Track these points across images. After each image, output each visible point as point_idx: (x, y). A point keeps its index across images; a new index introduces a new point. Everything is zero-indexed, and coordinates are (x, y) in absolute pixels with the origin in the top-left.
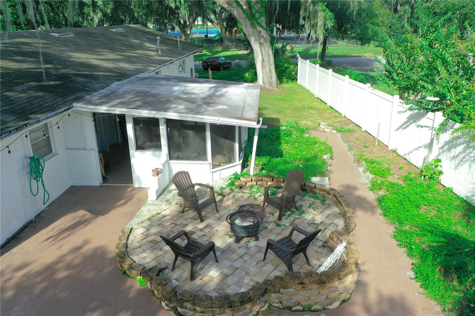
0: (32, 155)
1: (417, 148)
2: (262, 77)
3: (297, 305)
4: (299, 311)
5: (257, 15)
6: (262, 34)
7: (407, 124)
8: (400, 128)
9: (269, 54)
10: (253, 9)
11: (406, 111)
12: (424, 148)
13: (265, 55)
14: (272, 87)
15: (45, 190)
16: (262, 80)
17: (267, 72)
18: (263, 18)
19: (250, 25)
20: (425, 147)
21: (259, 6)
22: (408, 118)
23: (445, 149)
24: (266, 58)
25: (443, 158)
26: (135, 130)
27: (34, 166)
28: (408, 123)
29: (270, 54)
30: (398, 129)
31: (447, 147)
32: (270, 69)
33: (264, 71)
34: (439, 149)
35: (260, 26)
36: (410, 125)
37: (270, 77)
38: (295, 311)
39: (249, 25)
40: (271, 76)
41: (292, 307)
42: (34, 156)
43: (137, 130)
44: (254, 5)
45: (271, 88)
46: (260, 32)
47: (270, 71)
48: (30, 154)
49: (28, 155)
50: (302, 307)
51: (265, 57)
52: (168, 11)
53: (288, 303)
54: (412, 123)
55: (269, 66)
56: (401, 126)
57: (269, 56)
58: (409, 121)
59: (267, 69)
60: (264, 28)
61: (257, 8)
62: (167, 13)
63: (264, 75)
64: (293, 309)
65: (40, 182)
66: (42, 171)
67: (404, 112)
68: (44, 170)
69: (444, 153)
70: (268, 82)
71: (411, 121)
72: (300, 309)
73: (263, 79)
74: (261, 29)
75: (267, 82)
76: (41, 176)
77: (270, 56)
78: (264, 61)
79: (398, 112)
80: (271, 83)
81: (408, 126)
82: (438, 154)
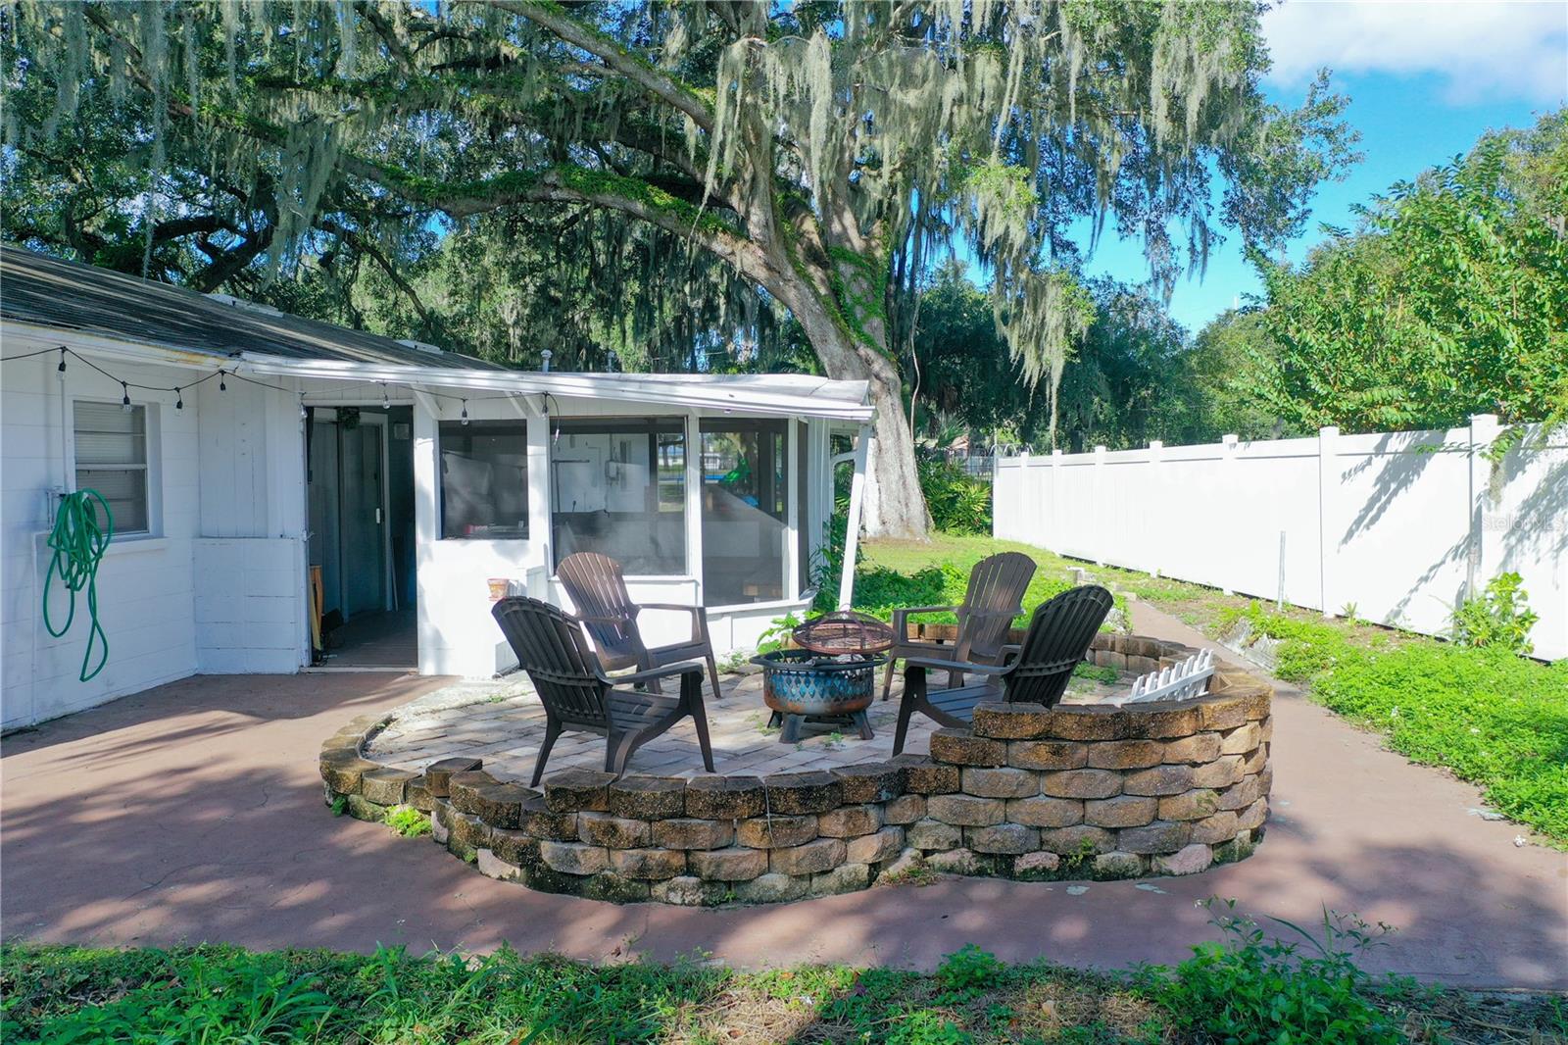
0: (73, 491)
1: (1425, 574)
2: (877, 502)
3: (1035, 851)
4: (1043, 874)
5: (859, 312)
6: (876, 367)
7: (1378, 505)
8: (1358, 528)
9: (898, 429)
10: (847, 295)
11: (1369, 462)
12: (1454, 559)
13: (886, 431)
14: (911, 532)
15: (95, 623)
16: (877, 513)
17: (893, 486)
18: (877, 321)
19: (838, 337)
20: (1456, 553)
21: (865, 285)
22: (1379, 479)
23: (1527, 528)
24: (889, 442)
25: (1524, 563)
26: (442, 468)
27: (71, 530)
28: (1384, 499)
29: (902, 431)
30: (1350, 534)
31: (1533, 515)
32: (902, 476)
33: (883, 484)
34: (1504, 537)
35: (870, 343)
36: (1388, 501)
37: (903, 503)
38: (1026, 876)
39: (832, 336)
40: (907, 498)
41: (1013, 857)
42: (79, 495)
43: (450, 466)
44: (849, 283)
45: (907, 536)
46: (868, 362)
47: (904, 483)
48: (66, 485)
49: (59, 487)
50: (1056, 857)
51: (886, 439)
52: (584, 351)
53: (998, 836)
54: (1395, 492)
55: (898, 469)
56: (1359, 522)
57: (899, 435)
58: (1384, 490)
59: (894, 477)
60: (879, 352)
61: (858, 293)
62: (581, 359)
63: (883, 497)
64: (1022, 864)
65: (82, 596)
66: (99, 555)
67: (1363, 468)
68: (104, 553)
69: (1526, 543)
70: (897, 516)
71: (1393, 486)
72: (1048, 864)
73: (880, 508)
74: (871, 353)
75: (892, 517)
76: (93, 573)
77: (903, 436)
78: (883, 452)
79: (1344, 475)
80: (905, 522)
81: (1382, 509)
82: (1505, 553)
